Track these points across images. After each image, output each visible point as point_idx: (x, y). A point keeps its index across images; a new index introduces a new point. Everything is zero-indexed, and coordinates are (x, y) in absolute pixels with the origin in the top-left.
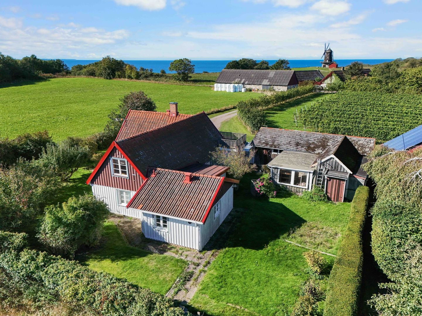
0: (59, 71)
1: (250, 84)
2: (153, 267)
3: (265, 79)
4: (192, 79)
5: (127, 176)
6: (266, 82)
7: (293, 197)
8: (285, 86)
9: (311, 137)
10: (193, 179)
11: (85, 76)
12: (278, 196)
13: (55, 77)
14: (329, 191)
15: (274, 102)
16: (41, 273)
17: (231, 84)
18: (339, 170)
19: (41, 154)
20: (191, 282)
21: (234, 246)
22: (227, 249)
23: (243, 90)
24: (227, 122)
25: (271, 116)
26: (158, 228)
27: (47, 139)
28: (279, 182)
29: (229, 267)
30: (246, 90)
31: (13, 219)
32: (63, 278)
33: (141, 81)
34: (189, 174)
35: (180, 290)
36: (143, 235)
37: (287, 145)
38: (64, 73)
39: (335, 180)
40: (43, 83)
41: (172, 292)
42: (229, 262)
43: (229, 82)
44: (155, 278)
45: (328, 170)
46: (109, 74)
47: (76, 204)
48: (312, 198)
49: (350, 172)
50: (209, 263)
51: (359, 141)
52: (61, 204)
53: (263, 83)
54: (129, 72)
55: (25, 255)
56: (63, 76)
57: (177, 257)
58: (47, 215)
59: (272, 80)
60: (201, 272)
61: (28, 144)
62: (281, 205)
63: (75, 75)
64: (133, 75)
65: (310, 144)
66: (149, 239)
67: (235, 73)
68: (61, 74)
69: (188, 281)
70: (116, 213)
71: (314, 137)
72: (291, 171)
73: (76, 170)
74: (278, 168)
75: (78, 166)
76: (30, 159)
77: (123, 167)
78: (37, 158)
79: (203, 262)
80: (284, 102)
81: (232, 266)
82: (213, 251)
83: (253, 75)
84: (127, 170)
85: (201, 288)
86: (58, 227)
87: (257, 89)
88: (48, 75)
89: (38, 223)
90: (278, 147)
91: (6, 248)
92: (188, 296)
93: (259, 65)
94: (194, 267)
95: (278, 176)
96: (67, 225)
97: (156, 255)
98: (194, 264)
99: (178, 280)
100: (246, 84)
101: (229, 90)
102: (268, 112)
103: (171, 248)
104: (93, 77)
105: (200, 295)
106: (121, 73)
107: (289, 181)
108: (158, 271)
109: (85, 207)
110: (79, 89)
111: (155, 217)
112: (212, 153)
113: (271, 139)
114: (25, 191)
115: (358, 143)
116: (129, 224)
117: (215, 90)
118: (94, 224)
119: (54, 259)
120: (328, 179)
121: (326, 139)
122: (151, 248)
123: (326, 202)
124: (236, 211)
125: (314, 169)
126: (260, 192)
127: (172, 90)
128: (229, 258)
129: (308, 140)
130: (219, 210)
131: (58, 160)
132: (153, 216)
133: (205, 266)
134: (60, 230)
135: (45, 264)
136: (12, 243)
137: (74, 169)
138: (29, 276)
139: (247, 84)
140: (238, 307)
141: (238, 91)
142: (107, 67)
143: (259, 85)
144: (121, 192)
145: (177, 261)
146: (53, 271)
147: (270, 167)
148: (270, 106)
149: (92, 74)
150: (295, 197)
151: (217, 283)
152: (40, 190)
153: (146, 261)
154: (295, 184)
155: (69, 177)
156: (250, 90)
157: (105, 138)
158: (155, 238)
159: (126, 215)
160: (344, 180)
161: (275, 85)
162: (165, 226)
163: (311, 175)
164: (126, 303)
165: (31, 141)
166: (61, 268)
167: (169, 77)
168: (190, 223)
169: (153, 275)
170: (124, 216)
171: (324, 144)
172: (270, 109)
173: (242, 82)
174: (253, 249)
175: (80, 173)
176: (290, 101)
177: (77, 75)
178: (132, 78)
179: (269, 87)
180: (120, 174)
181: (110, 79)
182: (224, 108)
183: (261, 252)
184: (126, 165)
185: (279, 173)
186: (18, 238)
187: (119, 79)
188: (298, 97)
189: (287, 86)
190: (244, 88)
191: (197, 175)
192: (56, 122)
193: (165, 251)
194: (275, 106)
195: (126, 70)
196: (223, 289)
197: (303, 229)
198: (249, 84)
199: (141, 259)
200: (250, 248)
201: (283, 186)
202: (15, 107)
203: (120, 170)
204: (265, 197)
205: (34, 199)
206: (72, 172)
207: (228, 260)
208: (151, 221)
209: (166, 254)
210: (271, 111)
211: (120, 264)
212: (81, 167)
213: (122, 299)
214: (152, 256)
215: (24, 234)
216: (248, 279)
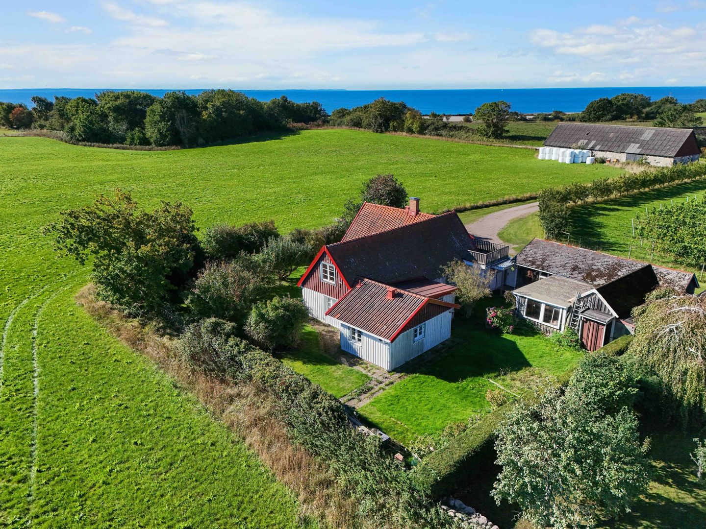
0: (314, 119)
1: (604, 151)
2: (338, 376)
3: (633, 142)
4: (510, 134)
5: (334, 283)
6: (634, 148)
7: (536, 337)
8: (669, 157)
9: (599, 261)
10: (395, 295)
11: (347, 128)
12: (514, 332)
13: (307, 129)
14: (585, 335)
15: (622, 190)
16: (242, 357)
17: (570, 148)
18: (603, 311)
19: (262, 249)
20: (367, 395)
21: (426, 374)
22: (417, 375)
23: (589, 160)
24: (520, 219)
25: (602, 214)
26: (352, 341)
27: (273, 229)
28: (526, 315)
29: (409, 390)
30: (594, 160)
31: (227, 309)
32: (256, 364)
33: (427, 136)
34: (392, 289)
35: (353, 398)
36: (340, 347)
37: (560, 268)
38: (320, 123)
39: (592, 323)
40: (292, 137)
41: (346, 398)
42: (412, 386)
43: (567, 145)
44: (336, 385)
45: (589, 309)
46: (380, 125)
47: (279, 303)
48: (560, 342)
49: (615, 315)
50: (392, 383)
51: (668, 274)
52: (266, 301)
53: (628, 149)
54: (410, 122)
55: (232, 341)
56: (318, 126)
57: (364, 372)
58: (254, 310)
59: (646, 147)
60: (380, 389)
61: (253, 235)
62: (513, 344)
63: (334, 126)
64: (415, 127)
65: (593, 270)
66: (345, 351)
67: (580, 129)
68: (316, 123)
69: (364, 393)
70: (322, 321)
71: (603, 261)
72: (541, 303)
73: (295, 269)
74: (525, 298)
75: (298, 265)
76: (251, 252)
77: (331, 274)
78: (258, 252)
79: (387, 381)
80: (647, 189)
81: (413, 390)
82: (403, 374)
83: (612, 134)
84: (334, 277)
85: (373, 401)
86: (260, 322)
87: (615, 160)
88: (299, 125)
89: (245, 316)
90: (547, 270)
91: (219, 332)
92: (358, 405)
93: (654, 106)
94: (376, 383)
95: (525, 307)
96: (268, 321)
97: (345, 367)
98: (377, 381)
99: (355, 391)
100: (597, 150)
101: (563, 159)
102: (605, 206)
103: (362, 363)
104: (358, 129)
105: (369, 407)
106: (397, 123)
107: (538, 318)
108: (341, 379)
109: (286, 308)
110: (335, 149)
111: (351, 329)
112: (444, 267)
113: (541, 257)
114: (240, 285)
115: (666, 277)
116: (331, 334)
117: (540, 157)
118: (292, 325)
119: (253, 349)
120: (585, 320)
121: (619, 265)
122: (344, 359)
123: (577, 350)
124: (453, 342)
125: (569, 304)
126: (492, 324)
127: (468, 155)
128: (414, 383)
129: (593, 264)
130: (423, 334)
131: (277, 256)
132: (349, 328)
133: (386, 385)
134: (261, 325)
135: (245, 351)
136: (224, 330)
137: (293, 267)
138: (232, 358)
139: (599, 150)
140: (399, 422)
141: (580, 162)
142: (379, 114)
143: (621, 152)
144: (329, 300)
145: (362, 375)
146: (250, 356)
147: (516, 295)
148: (612, 196)
149: (357, 124)
150: (539, 337)
151: (389, 400)
152: (251, 286)
153: (333, 369)
154: (545, 321)
155: (288, 276)
156: (603, 161)
157: (337, 232)
158: (350, 351)
159: (331, 325)
160: (604, 325)
161: (650, 155)
162: (359, 340)
163: (565, 312)
164: (297, 390)
165: (257, 231)
166: (257, 356)
167: (473, 130)
168: (381, 340)
169: (335, 382)
170: (329, 325)
171: (613, 272)
172: (612, 200)
173: (590, 146)
174: (446, 381)
175: (300, 272)
176: (664, 188)
177: (336, 124)
178: (413, 132)
179: (639, 158)
180: (328, 280)
181: (382, 132)
182: (528, 195)
183: (453, 384)
184: (334, 272)
185: (526, 304)
186: (229, 326)
187: (393, 133)
188: (686, 180)
189: (672, 157)
190: (592, 156)
191: (402, 292)
192: (292, 203)
193: (355, 365)
194: (625, 196)
195: (406, 118)
196: (392, 406)
197: (521, 374)
198: (601, 151)
199: (329, 367)
200: (442, 379)
201: (530, 322)
202: (251, 176)
203: (328, 275)
204: (498, 331)
205: (247, 294)
206: (291, 271)
207: (413, 384)
208: (347, 333)
209: (355, 368)
210: (611, 205)
211: (310, 367)
212: (303, 266)
213: (295, 386)
214: (340, 366)
215: (235, 324)
216: (422, 404)
